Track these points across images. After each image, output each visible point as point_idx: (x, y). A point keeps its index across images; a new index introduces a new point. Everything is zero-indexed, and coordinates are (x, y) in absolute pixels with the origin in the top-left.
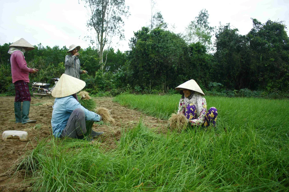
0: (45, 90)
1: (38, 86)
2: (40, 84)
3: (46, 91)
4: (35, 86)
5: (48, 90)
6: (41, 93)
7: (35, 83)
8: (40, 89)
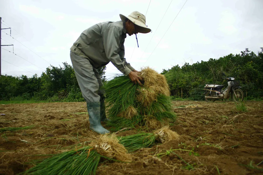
0: (217, 92)
1: (210, 88)
2: (212, 86)
3: (218, 94)
4: (206, 89)
5: (221, 92)
6: (213, 96)
7: (206, 85)
8: (212, 92)
